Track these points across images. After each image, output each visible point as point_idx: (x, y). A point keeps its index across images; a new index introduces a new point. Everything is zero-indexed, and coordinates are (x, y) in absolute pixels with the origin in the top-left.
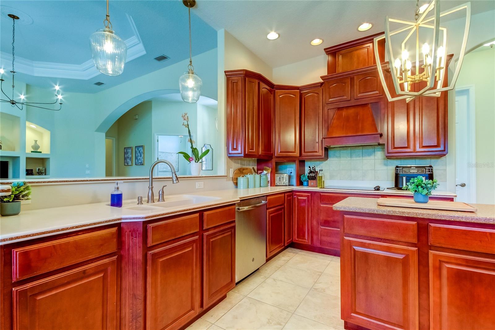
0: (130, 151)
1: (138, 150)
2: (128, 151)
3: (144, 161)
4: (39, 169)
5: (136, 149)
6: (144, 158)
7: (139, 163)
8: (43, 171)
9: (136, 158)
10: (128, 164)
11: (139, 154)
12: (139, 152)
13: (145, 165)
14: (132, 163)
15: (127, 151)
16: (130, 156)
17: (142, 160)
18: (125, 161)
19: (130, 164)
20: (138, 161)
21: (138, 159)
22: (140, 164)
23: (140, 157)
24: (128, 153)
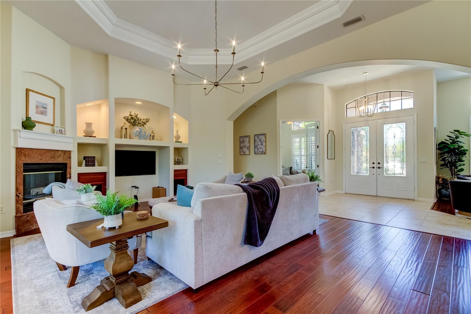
0: (247, 139)
1: (258, 138)
2: (245, 139)
3: (266, 150)
4: (178, 159)
5: (256, 138)
6: (266, 147)
7: (259, 152)
8: (181, 161)
9: (255, 147)
10: (244, 153)
11: (260, 143)
12: (260, 140)
13: (267, 154)
14: (249, 152)
15: (243, 139)
16: (248, 145)
17: (264, 148)
18: (241, 150)
19: (247, 153)
20: (258, 150)
21: (258, 148)
22: (261, 153)
23: (260, 146)
24: (245, 142)
